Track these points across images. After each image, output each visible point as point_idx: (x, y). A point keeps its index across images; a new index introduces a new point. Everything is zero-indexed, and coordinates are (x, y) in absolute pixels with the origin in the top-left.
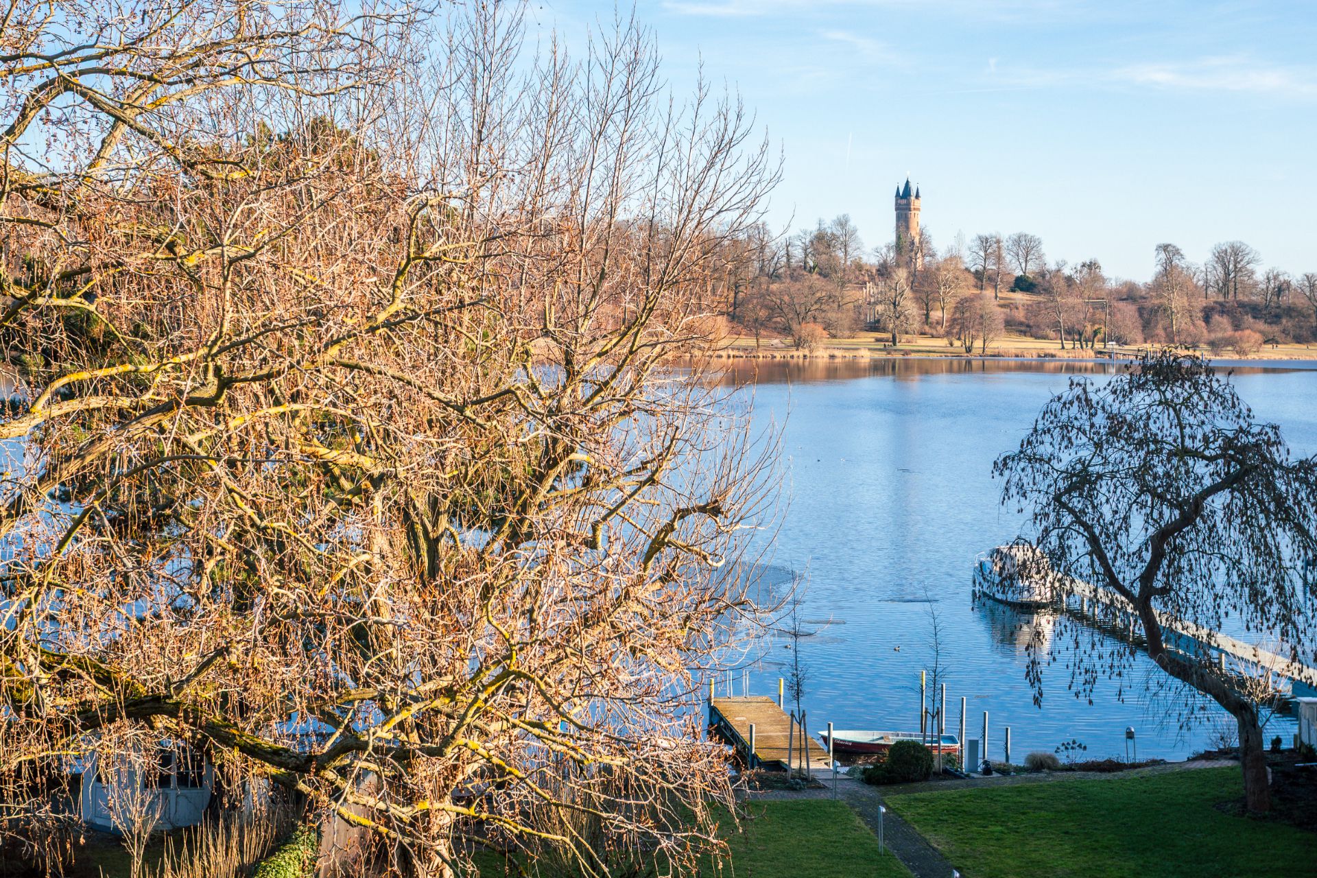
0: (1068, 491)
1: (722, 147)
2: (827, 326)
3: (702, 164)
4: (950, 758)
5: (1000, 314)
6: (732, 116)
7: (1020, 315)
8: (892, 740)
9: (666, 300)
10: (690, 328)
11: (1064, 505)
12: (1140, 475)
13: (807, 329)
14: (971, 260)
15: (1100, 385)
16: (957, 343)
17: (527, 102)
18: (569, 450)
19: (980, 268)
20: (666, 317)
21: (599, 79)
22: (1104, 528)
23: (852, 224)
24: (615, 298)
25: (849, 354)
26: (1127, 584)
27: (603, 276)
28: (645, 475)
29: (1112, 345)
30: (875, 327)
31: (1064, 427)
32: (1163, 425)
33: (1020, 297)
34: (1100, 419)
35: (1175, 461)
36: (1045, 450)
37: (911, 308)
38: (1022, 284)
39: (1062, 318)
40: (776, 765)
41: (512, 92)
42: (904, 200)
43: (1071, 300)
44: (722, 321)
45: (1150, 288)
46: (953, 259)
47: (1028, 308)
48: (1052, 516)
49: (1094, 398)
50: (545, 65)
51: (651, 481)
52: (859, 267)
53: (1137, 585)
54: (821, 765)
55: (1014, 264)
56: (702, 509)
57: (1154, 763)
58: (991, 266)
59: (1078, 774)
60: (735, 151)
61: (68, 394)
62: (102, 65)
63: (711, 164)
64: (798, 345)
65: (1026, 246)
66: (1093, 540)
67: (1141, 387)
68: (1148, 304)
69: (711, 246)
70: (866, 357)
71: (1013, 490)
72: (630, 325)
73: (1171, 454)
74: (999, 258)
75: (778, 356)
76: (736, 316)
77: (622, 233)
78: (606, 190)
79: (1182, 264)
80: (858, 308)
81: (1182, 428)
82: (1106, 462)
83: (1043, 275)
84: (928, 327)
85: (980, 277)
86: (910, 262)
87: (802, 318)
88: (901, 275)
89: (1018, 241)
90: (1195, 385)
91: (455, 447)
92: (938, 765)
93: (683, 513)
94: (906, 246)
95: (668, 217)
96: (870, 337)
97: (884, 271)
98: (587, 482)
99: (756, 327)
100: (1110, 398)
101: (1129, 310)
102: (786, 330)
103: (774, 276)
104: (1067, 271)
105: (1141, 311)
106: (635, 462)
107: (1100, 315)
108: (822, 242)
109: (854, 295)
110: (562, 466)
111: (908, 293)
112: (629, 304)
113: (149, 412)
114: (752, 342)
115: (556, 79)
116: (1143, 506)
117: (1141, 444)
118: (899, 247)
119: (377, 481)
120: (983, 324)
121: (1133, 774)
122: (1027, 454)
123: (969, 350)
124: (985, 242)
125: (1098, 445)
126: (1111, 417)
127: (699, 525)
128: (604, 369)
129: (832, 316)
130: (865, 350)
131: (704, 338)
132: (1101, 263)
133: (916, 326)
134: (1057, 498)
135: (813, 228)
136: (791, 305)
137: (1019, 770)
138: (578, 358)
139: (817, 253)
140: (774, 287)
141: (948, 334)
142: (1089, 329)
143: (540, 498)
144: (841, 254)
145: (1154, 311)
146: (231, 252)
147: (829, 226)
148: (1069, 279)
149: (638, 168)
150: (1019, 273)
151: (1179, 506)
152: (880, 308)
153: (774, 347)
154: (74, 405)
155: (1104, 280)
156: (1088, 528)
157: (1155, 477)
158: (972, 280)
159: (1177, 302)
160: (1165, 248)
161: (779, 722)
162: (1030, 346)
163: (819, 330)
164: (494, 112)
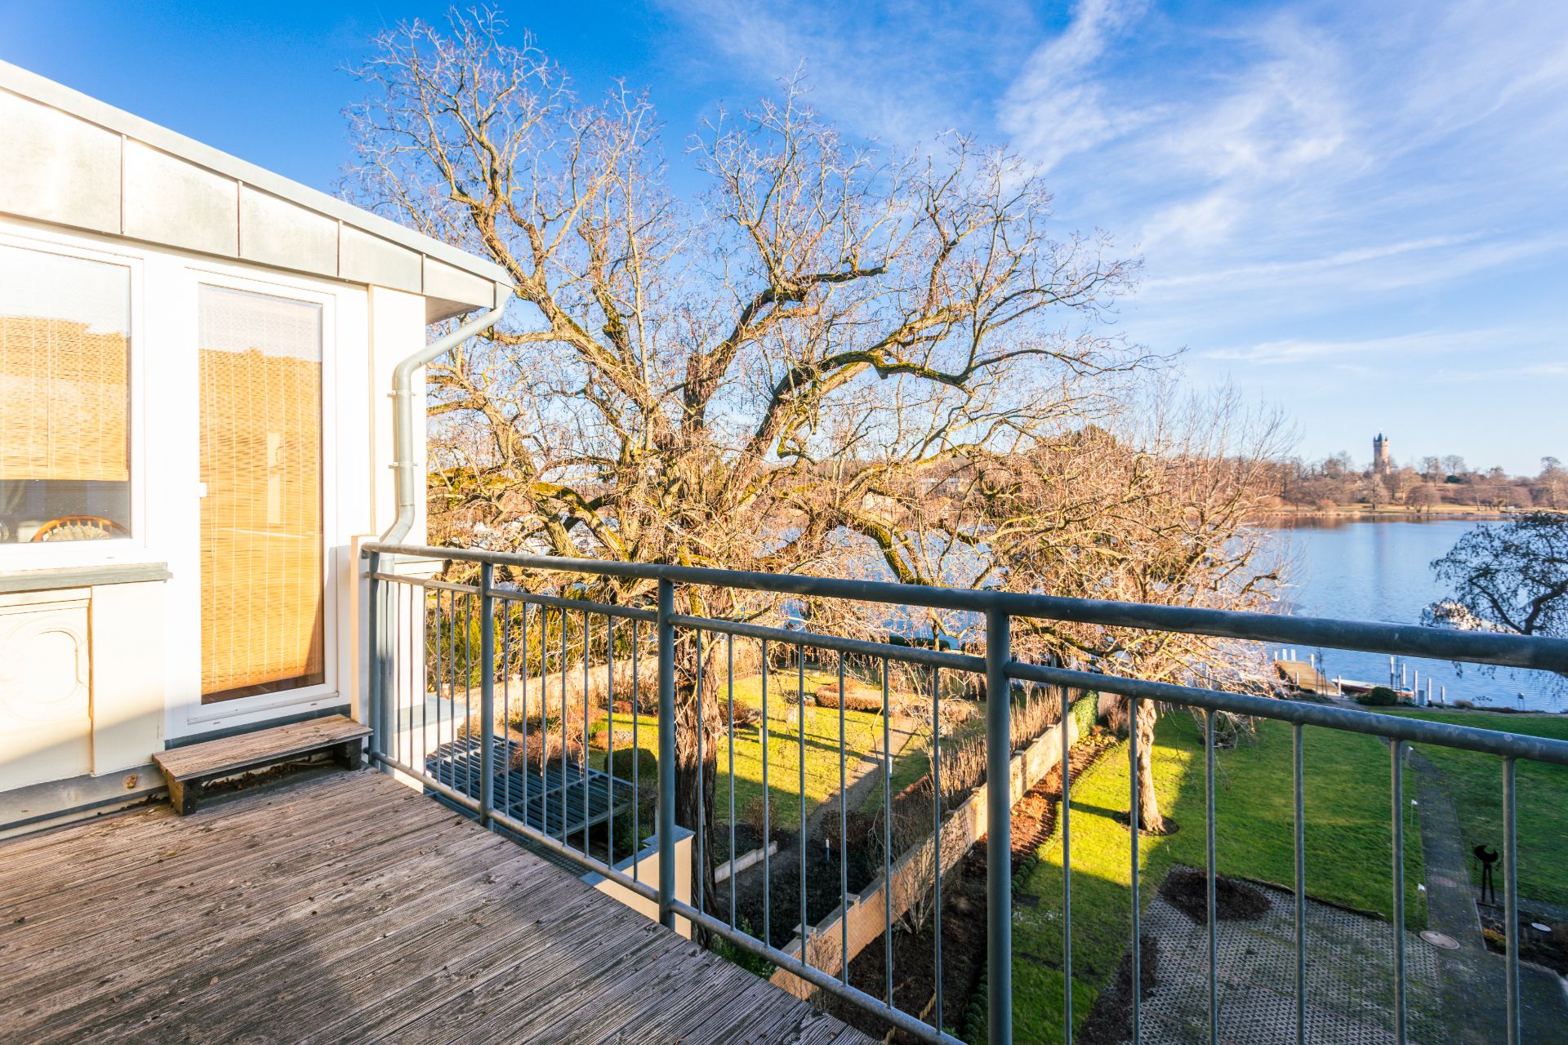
0: (1477, 577)
1: (1274, 426)
2: (1335, 501)
3: (1264, 434)
4: (1407, 697)
5: (1438, 494)
6: (1278, 413)
7: (1451, 494)
8: (1372, 686)
9: (1247, 490)
10: (1259, 502)
11: (1475, 584)
12: (1524, 571)
13: (1323, 502)
14: (1420, 468)
15: (1496, 527)
16: (1411, 508)
17: (1181, 414)
18: (1204, 550)
19: (1425, 472)
20: (1248, 498)
21: (1214, 402)
22: (1501, 595)
23: (1348, 455)
24: (1223, 490)
25: (1348, 514)
26: (1516, 624)
27: (1217, 481)
28: (1238, 562)
29: (1512, 508)
30: (1362, 501)
31: (1474, 547)
32: (1539, 546)
33: (1450, 486)
34: (1497, 543)
35: (1547, 564)
36: (1462, 557)
37: (1384, 492)
38: (1451, 479)
39: (1477, 496)
40: (1310, 691)
41: (1174, 410)
42: (1378, 443)
43: (1484, 487)
44: (1278, 500)
45: (1536, 480)
46: (1408, 469)
47: (1456, 491)
48: (1467, 589)
49: (1493, 533)
50: (1188, 398)
51: (1242, 564)
52: (1353, 474)
53: (1523, 624)
54: (1334, 694)
55: (1447, 469)
56: (1267, 577)
57: (1537, 712)
58: (1432, 471)
59: (1487, 712)
60: (1280, 428)
61: (1010, 525)
62: (1016, 412)
63: (1269, 434)
64: (1319, 509)
65: (1455, 461)
66: (1494, 601)
67: (1522, 528)
68: (1536, 487)
69: (1270, 467)
70: (1357, 514)
71: (1443, 576)
72: (1230, 502)
73: (1544, 561)
74: (1437, 467)
75: (1309, 515)
76: (1285, 497)
77: (1226, 463)
78: (1217, 447)
79: (1560, 466)
80: (1352, 493)
81: (1552, 548)
82: (1501, 563)
83: (1465, 475)
84: (1394, 500)
85: (1425, 477)
86: (1382, 471)
87: (1321, 497)
88: (1377, 478)
89: (1449, 459)
90: (1560, 527)
91: (1153, 549)
92: (1399, 699)
93: (1258, 578)
94: (1379, 464)
95: (1248, 455)
96: (1360, 506)
97: (1367, 475)
98: (1212, 565)
99: (1296, 502)
100: (1503, 533)
101: (1523, 491)
102: (1313, 503)
103: (1306, 479)
104: (1481, 472)
105: (1531, 491)
106: (1234, 556)
107: (1502, 493)
108: (1332, 463)
109: (1349, 486)
110: (1199, 558)
111: (1381, 484)
112: (1229, 492)
113: (1038, 533)
114: (1294, 508)
115: (1194, 402)
116: (1526, 585)
117: (1524, 556)
118: (1376, 464)
119: (1120, 561)
120: (1428, 499)
121: (1523, 716)
122: (1451, 559)
123: (1419, 511)
124: (1428, 460)
125: (1496, 556)
126: (1504, 542)
127: (1265, 584)
128: (1218, 519)
129: (1338, 496)
130: (1357, 511)
131: (1266, 505)
132: (1503, 467)
133: (1387, 500)
134: (1470, 580)
135: (1327, 457)
136: (1315, 492)
137: (1449, 707)
138: (1206, 514)
139: (1328, 468)
140: (1306, 484)
141: (1406, 504)
142: (1496, 500)
143: (1190, 571)
144: (1342, 468)
145: (1540, 491)
146: (1067, 477)
147: (1335, 456)
148: (1482, 477)
149: (1233, 437)
150: (1450, 474)
151: (1551, 586)
152: (1365, 492)
153: (1306, 511)
154: (1012, 530)
155: (1505, 476)
156: (1489, 595)
157: (1535, 572)
158: (1420, 478)
159: (1555, 485)
160: (1548, 459)
161: (1311, 673)
162: (1458, 509)
163: (1330, 502)
164: (1167, 418)
